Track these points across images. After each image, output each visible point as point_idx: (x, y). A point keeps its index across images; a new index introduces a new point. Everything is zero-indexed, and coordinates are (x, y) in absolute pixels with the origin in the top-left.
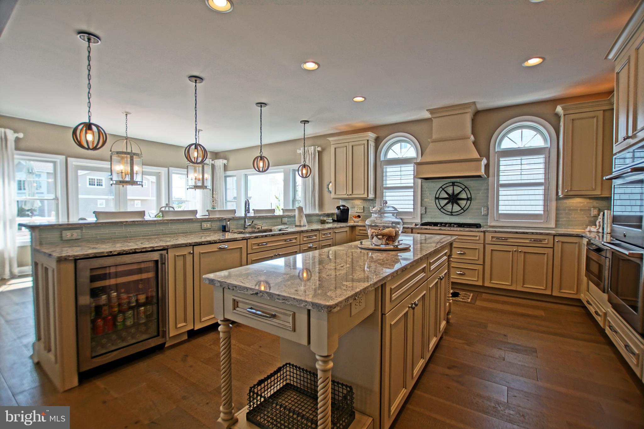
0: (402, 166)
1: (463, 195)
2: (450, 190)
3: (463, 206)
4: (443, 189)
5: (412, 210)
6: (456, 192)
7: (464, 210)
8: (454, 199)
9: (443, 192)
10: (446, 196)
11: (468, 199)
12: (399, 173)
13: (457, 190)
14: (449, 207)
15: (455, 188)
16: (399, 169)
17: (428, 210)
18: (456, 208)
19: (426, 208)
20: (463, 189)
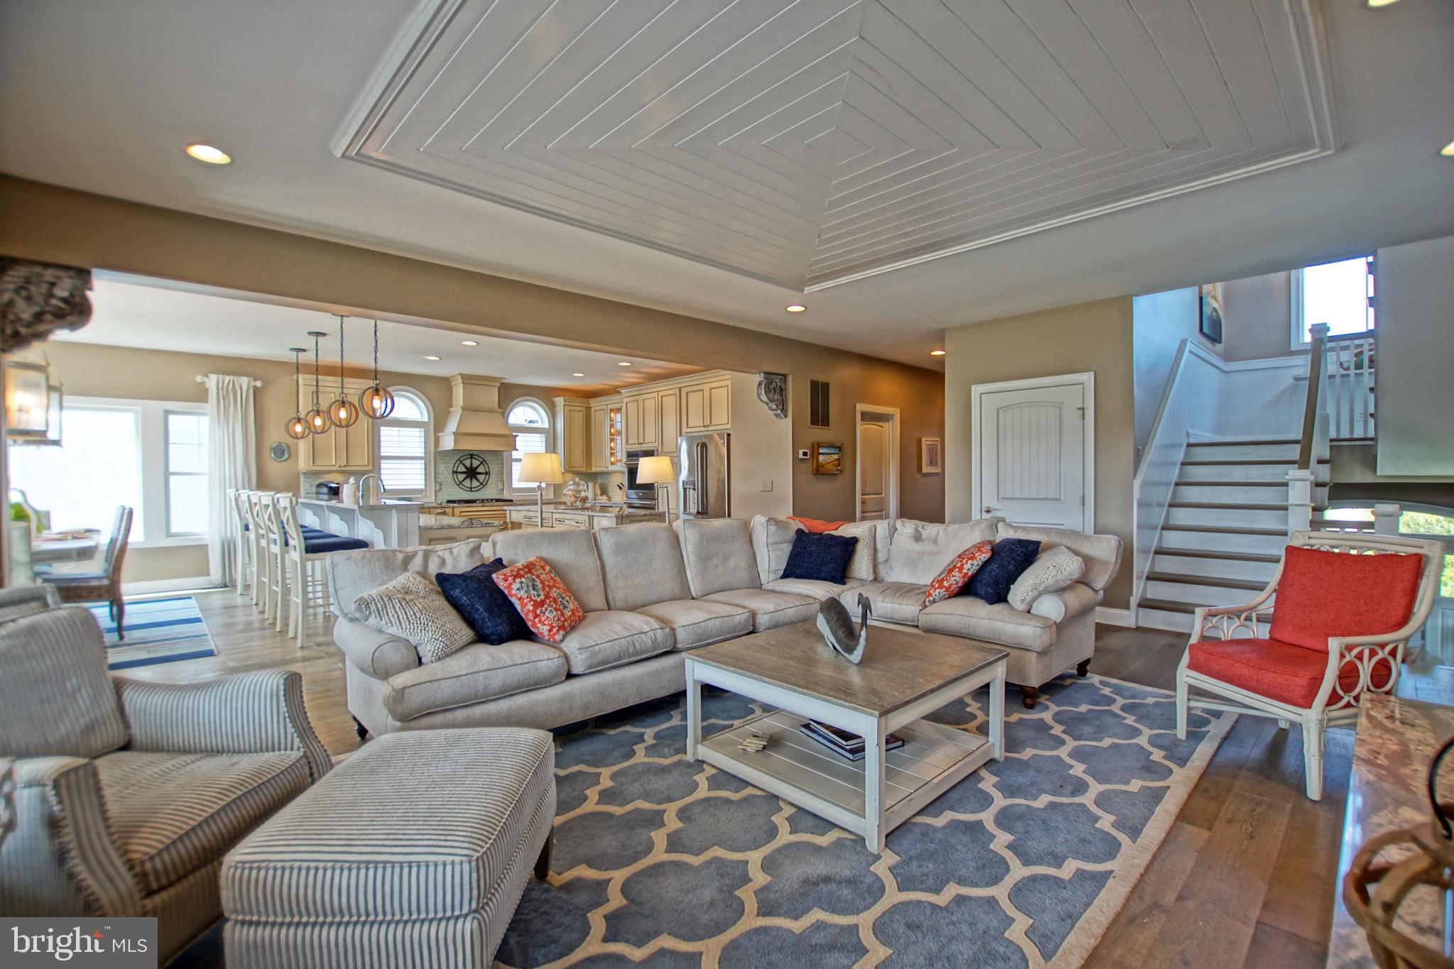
0: (401, 429)
1: (481, 469)
2: (467, 463)
3: (481, 480)
4: (461, 462)
5: (423, 487)
6: (474, 466)
7: (483, 485)
8: (472, 473)
9: (461, 465)
10: (464, 470)
11: (486, 473)
12: (397, 439)
13: (476, 463)
14: (467, 483)
15: (474, 461)
16: (397, 433)
17: (443, 487)
18: (475, 483)
19: (440, 484)
20: (482, 463)
